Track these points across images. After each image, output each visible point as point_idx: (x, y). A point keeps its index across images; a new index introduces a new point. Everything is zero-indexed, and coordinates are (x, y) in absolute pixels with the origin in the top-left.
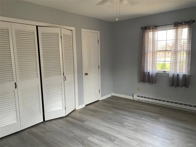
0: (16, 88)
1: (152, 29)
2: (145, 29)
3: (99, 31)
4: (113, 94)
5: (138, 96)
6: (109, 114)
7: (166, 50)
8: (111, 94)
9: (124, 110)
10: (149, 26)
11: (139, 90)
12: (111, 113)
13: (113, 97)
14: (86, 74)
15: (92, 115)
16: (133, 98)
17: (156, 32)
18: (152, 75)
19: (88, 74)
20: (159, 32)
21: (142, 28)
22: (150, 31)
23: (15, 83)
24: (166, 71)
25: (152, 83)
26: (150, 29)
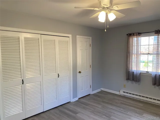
0: (23, 84)
1: (136, 35)
2: (130, 35)
3: (91, 37)
4: (103, 89)
5: (124, 92)
6: (98, 107)
7: (149, 54)
8: (100, 89)
9: (111, 104)
10: (134, 33)
11: (125, 86)
12: (100, 106)
13: (102, 92)
14: (80, 72)
15: (84, 108)
16: (120, 93)
17: (140, 38)
18: (136, 74)
19: (81, 72)
20: (142, 38)
21: (127, 35)
22: (135, 37)
23: (23, 80)
24: (149, 71)
25: (136, 81)
26: (134, 36)
